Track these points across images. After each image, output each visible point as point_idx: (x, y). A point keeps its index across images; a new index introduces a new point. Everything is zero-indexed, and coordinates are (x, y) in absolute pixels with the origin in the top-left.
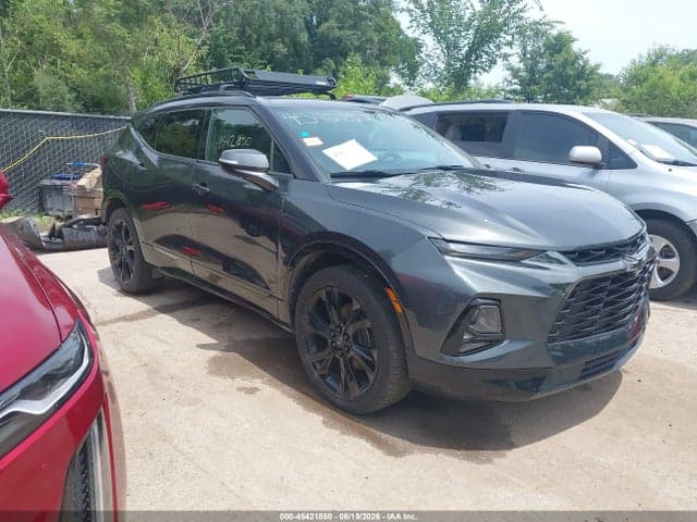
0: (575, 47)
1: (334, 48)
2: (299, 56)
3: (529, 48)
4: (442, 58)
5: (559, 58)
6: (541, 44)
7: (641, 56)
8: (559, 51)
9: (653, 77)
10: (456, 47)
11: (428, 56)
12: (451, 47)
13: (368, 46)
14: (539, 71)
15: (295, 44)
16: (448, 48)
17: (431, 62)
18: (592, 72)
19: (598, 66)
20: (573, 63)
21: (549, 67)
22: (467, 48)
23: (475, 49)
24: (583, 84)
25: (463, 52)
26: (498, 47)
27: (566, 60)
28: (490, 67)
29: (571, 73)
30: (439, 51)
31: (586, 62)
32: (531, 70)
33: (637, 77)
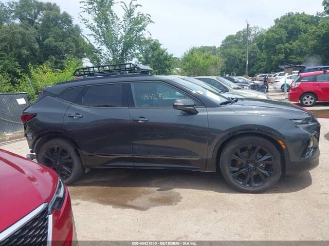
0: (162, 47)
1: (53, 51)
2: (35, 55)
3: (144, 48)
4: (111, 55)
5: (157, 52)
6: (148, 46)
7: (187, 51)
8: (156, 49)
9: (193, 59)
10: (116, 50)
11: (104, 54)
12: (114, 50)
13: (71, 49)
14: (149, 58)
15: (32, 49)
16: (113, 51)
17: (106, 57)
18: (170, 58)
19: (172, 55)
20: (162, 54)
21: (153, 56)
22: (121, 51)
23: (125, 51)
24: (168, 63)
25: (120, 52)
26: (134, 50)
27: (159, 53)
28: (132, 58)
29: (162, 58)
30: (109, 53)
31: (167, 53)
32: (146, 57)
33: (187, 59)
